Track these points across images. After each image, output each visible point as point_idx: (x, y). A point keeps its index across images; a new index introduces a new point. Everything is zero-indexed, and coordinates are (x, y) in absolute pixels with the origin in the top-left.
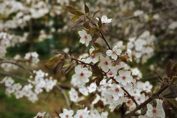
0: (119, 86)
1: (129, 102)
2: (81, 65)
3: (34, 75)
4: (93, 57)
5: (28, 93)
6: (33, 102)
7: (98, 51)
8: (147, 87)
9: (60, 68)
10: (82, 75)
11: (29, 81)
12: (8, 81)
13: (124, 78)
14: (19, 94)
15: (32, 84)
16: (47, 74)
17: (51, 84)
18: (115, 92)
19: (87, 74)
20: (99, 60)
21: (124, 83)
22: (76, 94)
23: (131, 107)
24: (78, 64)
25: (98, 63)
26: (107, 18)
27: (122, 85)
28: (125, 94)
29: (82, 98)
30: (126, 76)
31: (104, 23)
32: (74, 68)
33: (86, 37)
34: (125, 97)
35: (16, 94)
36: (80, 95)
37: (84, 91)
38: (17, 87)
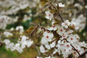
0: (69, 44)
1: (74, 53)
2: (47, 32)
3: (21, 38)
4: (54, 27)
5: (17, 48)
6: (20, 53)
7: (57, 23)
8: (83, 45)
9: (35, 33)
10: (47, 37)
11: (18, 41)
12: (7, 42)
13: (72, 39)
14: (13, 49)
15: (20, 43)
16: (28, 38)
17: (30, 43)
18: (66, 47)
19: (51, 36)
20: (57, 28)
21: (72, 42)
22: (44, 48)
23: (76, 56)
24: (45, 31)
25: (57, 30)
26: (62, 4)
27: (71, 43)
28: (72, 48)
29: (47, 51)
30: (73, 38)
31: (60, 7)
32: (43, 33)
33: (50, 15)
34: (72, 50)
35: (11, 49)
36: (46, 49)
37: (48, 47)
38: (12, 45)
